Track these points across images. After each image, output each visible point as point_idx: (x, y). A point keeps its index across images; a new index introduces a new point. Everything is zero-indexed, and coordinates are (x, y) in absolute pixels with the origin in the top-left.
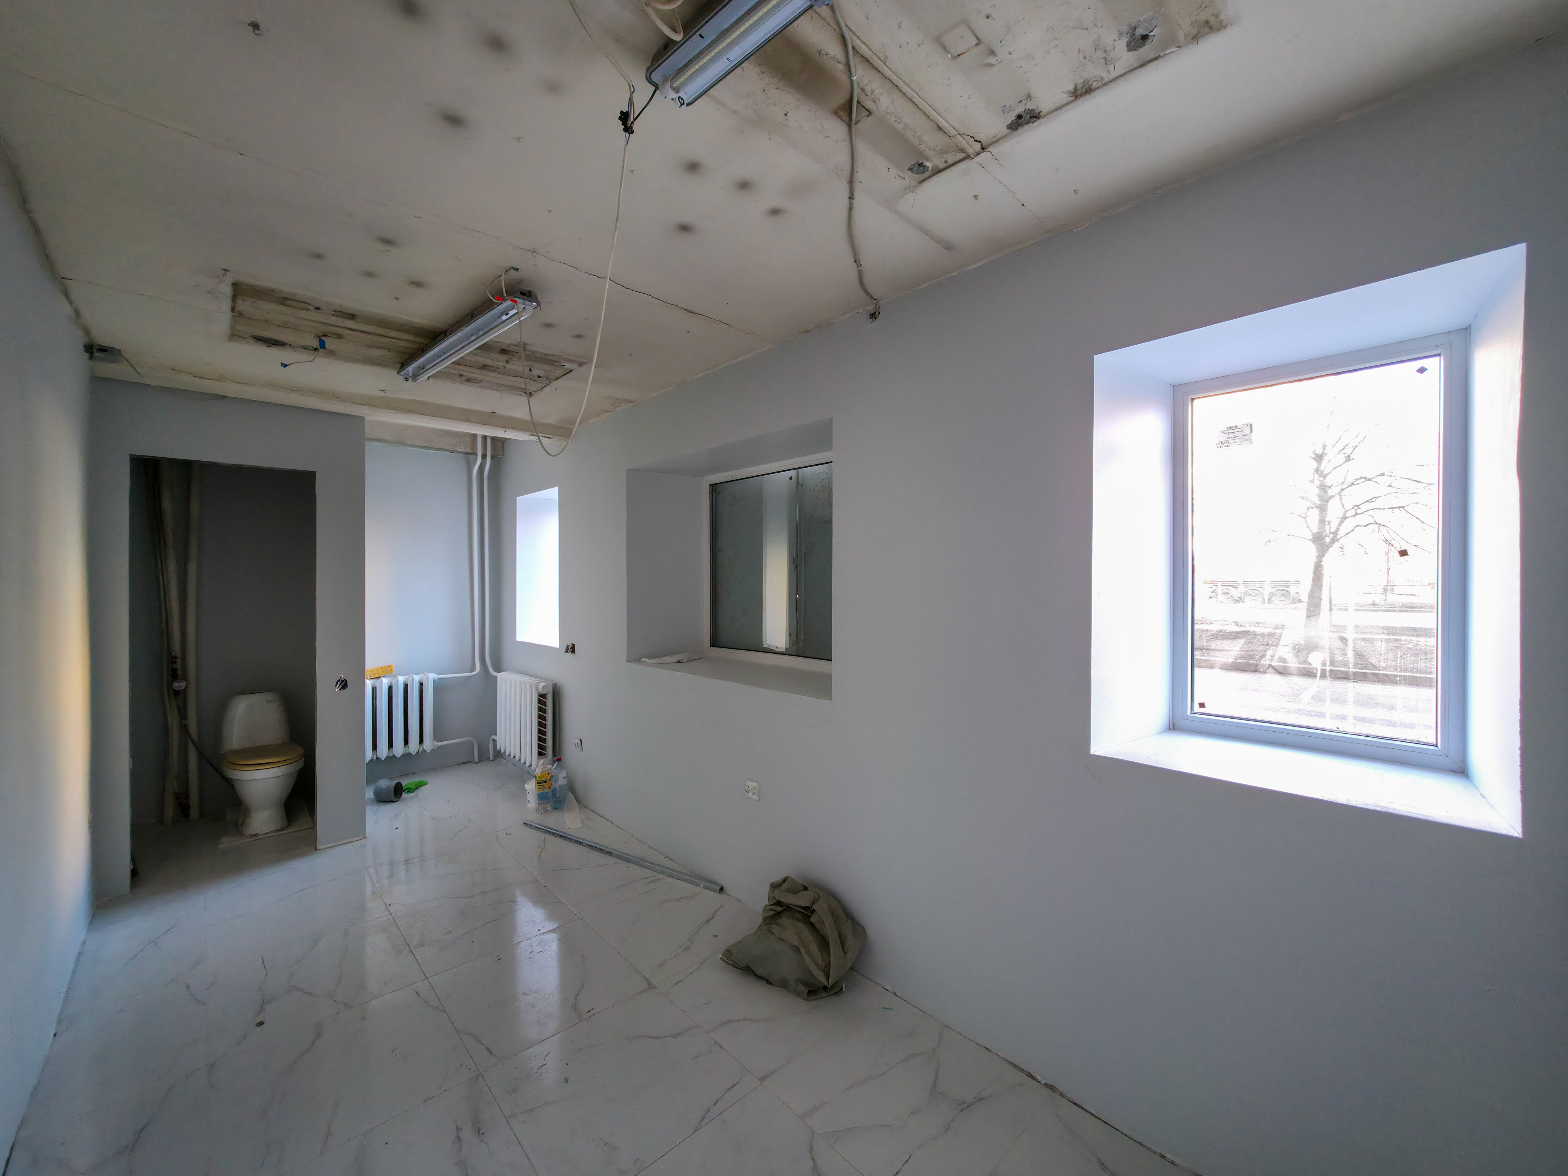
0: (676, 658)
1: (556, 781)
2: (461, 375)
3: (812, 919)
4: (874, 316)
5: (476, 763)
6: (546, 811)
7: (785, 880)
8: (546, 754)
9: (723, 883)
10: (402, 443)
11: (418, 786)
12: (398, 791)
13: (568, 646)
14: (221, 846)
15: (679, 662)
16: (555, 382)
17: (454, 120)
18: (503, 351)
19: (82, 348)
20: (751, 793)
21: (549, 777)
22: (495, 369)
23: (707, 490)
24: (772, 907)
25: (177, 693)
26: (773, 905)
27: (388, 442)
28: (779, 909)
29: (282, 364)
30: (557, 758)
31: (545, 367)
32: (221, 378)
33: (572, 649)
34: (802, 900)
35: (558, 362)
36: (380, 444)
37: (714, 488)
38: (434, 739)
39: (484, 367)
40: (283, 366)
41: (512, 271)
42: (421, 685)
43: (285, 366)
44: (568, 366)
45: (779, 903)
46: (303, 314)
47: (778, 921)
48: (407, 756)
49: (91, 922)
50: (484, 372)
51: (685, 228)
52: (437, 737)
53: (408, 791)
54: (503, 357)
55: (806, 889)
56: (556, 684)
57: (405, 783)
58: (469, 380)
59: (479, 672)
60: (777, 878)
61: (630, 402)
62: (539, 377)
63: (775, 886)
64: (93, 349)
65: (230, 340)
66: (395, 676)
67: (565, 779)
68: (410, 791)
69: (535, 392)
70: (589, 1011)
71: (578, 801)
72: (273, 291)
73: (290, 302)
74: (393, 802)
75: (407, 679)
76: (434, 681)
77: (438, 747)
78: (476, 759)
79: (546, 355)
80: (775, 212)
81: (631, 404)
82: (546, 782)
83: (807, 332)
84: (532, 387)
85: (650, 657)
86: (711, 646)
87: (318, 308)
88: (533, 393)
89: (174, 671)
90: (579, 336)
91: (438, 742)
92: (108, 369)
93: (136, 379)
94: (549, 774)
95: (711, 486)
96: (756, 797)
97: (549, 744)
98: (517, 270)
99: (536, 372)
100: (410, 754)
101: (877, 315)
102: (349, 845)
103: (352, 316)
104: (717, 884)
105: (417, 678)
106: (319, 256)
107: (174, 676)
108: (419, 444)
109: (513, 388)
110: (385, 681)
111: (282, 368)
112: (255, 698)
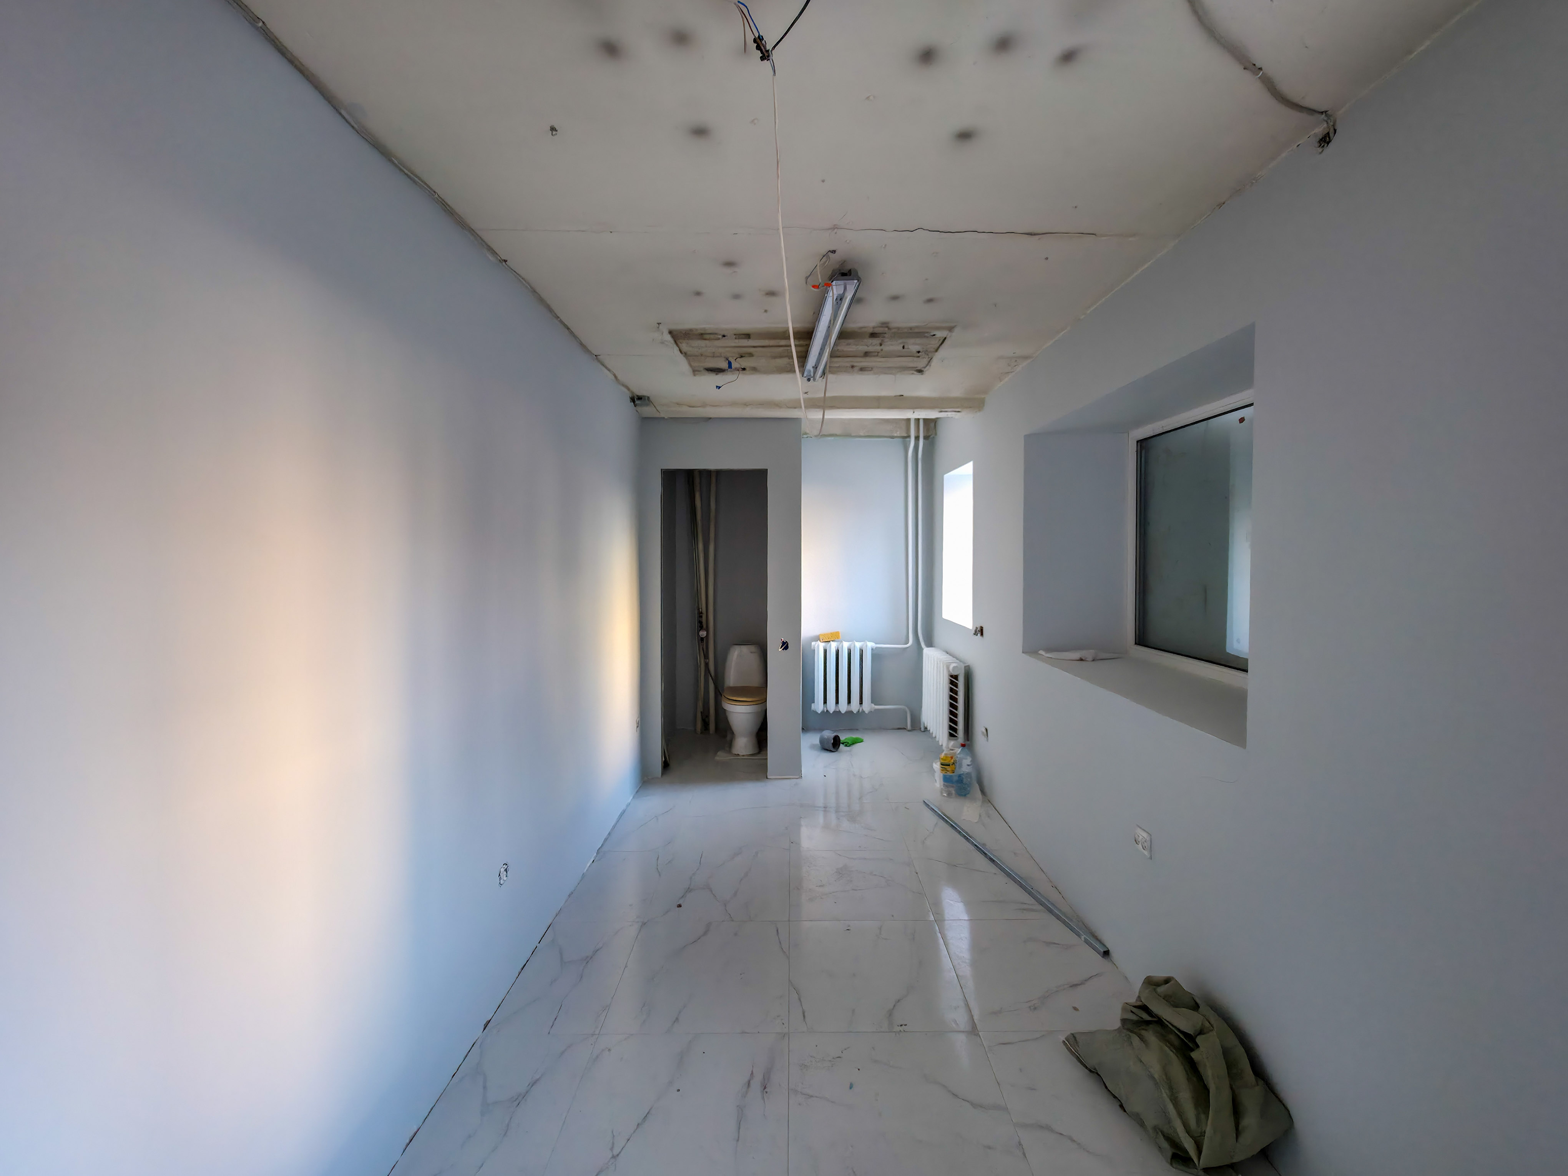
0: (1076, 655)
1: (961, 766)
2: (853, 367)
3: (1194, 1055)
4: (1325, 140)
5: (909, 731)
6: (949, 794)
7: (1167, 981)
8: (956, 737)
9: (1110, 946)
10: (848, 435)
11: (855, 742)
12: (835, 744)
13: (977, 628)
14: (717, 758)
15: (1081, 660)
16: (937, 353)
17: (700, 132)
18: (873, 335)
19: (629, 399)
20: (1140, 846)
21: (952, 761)
22: (877, 354)
23: (1132, 448)
24: (1134, 1010)
25: (702, 639)
26: (1135, 1007)
27: (836, 435)
28: (1146, 1017)
29: (717, 387)
30: (968, 743)
31: (918, 341)
32: (704, 405)
33: (980, 631)
34: (1182, 1020)
35: (927, 332)
36: (833, 438)
37: (1143, 444)
38: (872, 703)
39: (866, 354)
40: (718, 388)
41: (831, 254)
42: (861, 651)
43: (720, 387)
44: (940, 334)
45: (1144, 1008)
46: (717, 343)
47: (1143, 1032)
48: (849, 713)
49: (637, 792)
50: (868, 359)
51: (965, 136)
52: (874, 701)
53: (846, 745)
54: (876, 341)
55: (1196, 1007)
56: (968, 666)
57: (843, 738)
58: (862, 369)
59: (912, 645)
60: (1160, 973)
61: (1026, 358)
62: (919, 352)
63: (1151, 983)
64: (637, 399)
65: (695, 375)
66: (842, 642)
67: (969, 767)
68: (847, 745)
69: (925, 367)
70: (902, 1025)
71: (983, 792)
72: (691, 330)
73: (707, 336)
74: (831, 751)
75: (850, 645)
76: (872, 649)
77: (876, 710)
78: (909, 727)
79: (911, 328)
80: (1068, 57)
81: (1029, 361)
82: (949, 765)
83: (1220, 205)
84: (920, 363)
85: (1048, 650)
86: (1136, 644)
87: (724, 336)
88: (923, 369)
89: (700, 622)
90: (930, 300)
91: (875, 705)
92: (647, 411)
93: (657, 415)
94: (952, 758)
95: (1139, 444)
96: (1146, 853)
97: (961, 727)
98: (834, 252)
99: (914, 348)
100: (852, 712)
101: (1331, 135)
102: (788, 781)
103: (748, 336)
104: (1104, 946)
105: (858, 645)
106: (698, 294)
107: (701, 627)
108: (862, 434)
109: (904, 369)
110: (833, 646)
111: (718, 390)
112: (745, 649)
